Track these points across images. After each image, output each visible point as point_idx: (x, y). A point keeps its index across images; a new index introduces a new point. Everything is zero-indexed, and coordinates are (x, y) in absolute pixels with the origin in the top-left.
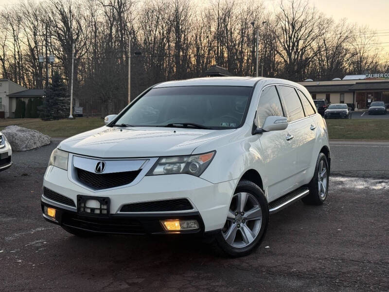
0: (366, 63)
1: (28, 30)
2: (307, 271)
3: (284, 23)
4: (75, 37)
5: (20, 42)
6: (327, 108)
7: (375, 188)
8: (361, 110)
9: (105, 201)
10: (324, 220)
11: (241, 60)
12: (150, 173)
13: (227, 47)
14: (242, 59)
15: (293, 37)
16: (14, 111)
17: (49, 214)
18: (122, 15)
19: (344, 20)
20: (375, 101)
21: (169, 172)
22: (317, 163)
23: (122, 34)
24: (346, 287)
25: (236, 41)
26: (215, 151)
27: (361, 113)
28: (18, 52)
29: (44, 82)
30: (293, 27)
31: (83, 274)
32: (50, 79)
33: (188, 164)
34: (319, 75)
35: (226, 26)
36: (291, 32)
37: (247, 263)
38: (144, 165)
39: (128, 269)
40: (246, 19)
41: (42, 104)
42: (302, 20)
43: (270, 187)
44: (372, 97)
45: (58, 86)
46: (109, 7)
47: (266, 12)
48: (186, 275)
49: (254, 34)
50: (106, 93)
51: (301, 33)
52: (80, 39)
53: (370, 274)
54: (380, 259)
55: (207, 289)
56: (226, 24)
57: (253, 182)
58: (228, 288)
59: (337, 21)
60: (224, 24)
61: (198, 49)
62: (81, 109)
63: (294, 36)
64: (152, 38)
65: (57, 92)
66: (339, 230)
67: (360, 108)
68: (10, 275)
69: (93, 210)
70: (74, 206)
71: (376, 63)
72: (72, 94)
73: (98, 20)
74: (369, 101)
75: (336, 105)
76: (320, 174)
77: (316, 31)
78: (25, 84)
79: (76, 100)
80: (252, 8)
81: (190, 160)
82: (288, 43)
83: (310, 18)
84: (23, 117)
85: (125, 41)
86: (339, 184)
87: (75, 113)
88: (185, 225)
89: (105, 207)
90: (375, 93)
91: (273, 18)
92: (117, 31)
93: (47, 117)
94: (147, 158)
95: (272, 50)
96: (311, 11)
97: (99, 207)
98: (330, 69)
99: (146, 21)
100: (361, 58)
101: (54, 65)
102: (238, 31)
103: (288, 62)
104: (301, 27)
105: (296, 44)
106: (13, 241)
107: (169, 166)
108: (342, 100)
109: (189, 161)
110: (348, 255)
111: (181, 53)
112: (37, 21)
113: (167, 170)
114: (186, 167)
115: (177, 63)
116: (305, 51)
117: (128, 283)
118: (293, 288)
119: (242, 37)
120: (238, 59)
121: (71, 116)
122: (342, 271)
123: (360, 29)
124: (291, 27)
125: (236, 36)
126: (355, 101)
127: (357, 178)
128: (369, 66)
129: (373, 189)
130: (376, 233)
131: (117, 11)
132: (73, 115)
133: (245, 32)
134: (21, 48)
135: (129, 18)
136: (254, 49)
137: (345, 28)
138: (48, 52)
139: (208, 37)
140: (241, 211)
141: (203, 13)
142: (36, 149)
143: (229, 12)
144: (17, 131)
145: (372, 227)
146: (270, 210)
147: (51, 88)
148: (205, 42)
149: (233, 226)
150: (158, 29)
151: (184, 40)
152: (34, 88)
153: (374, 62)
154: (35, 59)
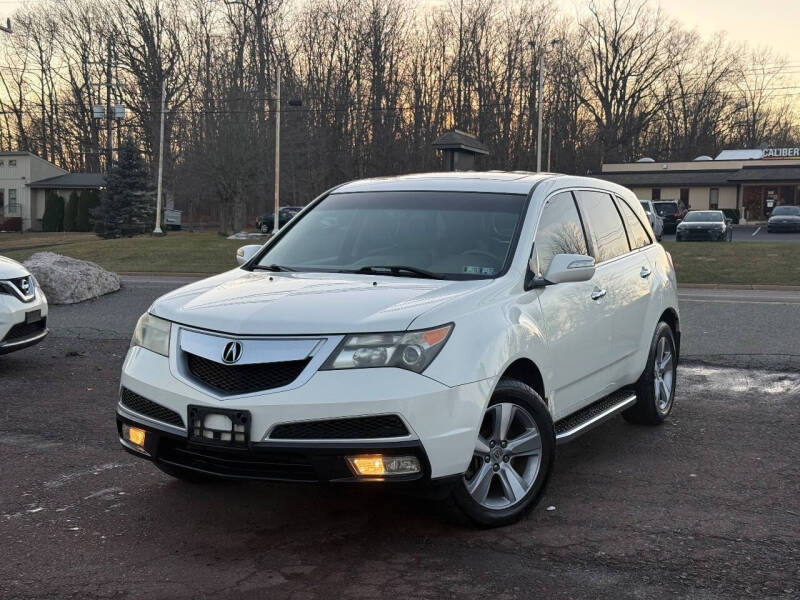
0: (765, 125)
1: (70, 50)
2: (627, 555)
3: (595, 41)
4: (165, 66)
5: (53, 74)
6: (682, 218)
7: (770, 390)
8: (753, 223)
9: (242, 418)
10: (665, 455)
11: (507, 118)
12: (327, 366)
13: (479, 90)
14: (510, 113)
15: (614, 69)
16: (41, 217)
17: (133, 439)
18: (263, 22)
19: (720, 36)
20: (782, 204)
21: (364, 364)
22: (653, 341)
23: (263, 61)
24: (700, 587)
25: (496, 78)
26: (453, 324)
27: (753, 229)
28: (50, 95)
29: (103, 160)
30: (616, 50)
31: (198, 555)
32: (114, 153)
33: (400, 348)
34: (667, 149)
35: (477, 45)
36: (611, 59)
37: (511, 539)
38: (317, 349)
39: (283, 547)
40: (518, 32)
41: (99, 205)
42: (634, 35)
43: (557, 391)
44: (776, 197)
45: (132, 167)
46: (237, 5)
47: (559, 17)
48: (394, 561)
49: (535, 62)
50: (230, 185)
51: (632, 61)
52: (176, 70)
53: (747, 564)
54: (769, 533)
55: (435, 588)
56: (477, 41)
57: (524, 382)
58: (474, 586)
59: (705, 38)
60: (473, 42)
61: (418, 92)
62: (178, 214)
63: (618, 67)
64: (323, 70)
65: (128, 180)
66: (692, 475)
67: (750, 220)
68: (60, 556)
69: (218, 433)
70: (182, 425)
71: (786, 124)
72: (159, 186)
73: (214, 32)
74: (770, 205)
75: (701, 213)
76: (659, 363)
77: (663, 57)
78: (63, 162)
79: (168, 196)
80: (532, 9)
81: (404, 340)
82: (604, 83)
83: (651, 30)
84: (61, 230)
85: (268, 75)
86: (699, 382)
87: (165, 223)
88: (394, 465)
89: (241, 429)
90: (783, 187)
91: (573, 30)
92: (252, 54)
93: (107, 232)
94: (322, 337)
95: (570, 95)
96: (652, 16)
97: (230, 429)
98: (691, 136)
99: (313, 35)
100: (755, 115)
101: (123, 123)
102: (501, 57)
103: (605, 121)
104: (632, 48)
105: (621, 84)
106: (60, 488)
107: (364, 351)
108: (713, 202)
109: (403, 343)
110: (707, 525)
111: (384, 101)
112: (90, 33)
113: (359, 359)
114: (395, 354)
115: (376, 122)
116: (639, 98)
117: (284, 575)
118: (599, 587)
119: (510, 67)
120: (499, 114)
121: (158, 230)
122: (695, 557)
123: (753, 54)
124: (610, 49)
125: (498, 66)
126: (741, 204)
127: (734, 370)
128: (771, 130)
129: (766, 394)
130: (765, 483)
131: (253, 12)
132: (161, 227)
133: (516, 58)
134: (56, 87)
135: (278, 27)
136: (533, 94)
137: (722, 51)
138: (112, 96)
139: (439, 68)
140: (502, 438)
141: (430, 19)
142: (92, 300)
143: (483, 16)
144: (54, 264)
145: (759, 470)
146: (558, 437)
147: (118, 172)
148: (432, 78)
149: (486, 467)
150: (336, 52)
151: (390, 75)
152: (82, 171)
153: (782, 122)
154: (84, 110)
